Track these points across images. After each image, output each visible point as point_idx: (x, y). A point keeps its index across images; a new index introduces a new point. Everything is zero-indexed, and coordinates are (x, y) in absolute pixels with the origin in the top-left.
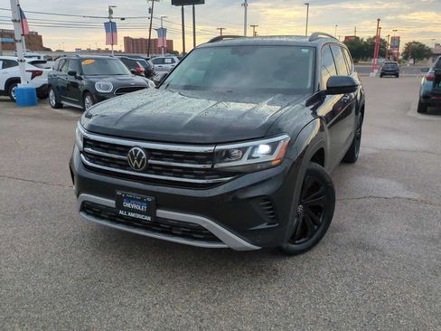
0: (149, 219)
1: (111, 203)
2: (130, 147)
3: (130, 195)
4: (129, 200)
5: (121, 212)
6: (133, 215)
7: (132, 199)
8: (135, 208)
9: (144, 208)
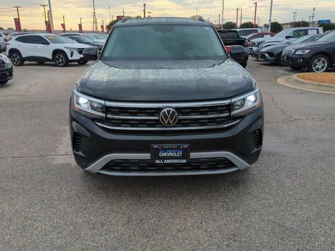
0: (185, 161)
1: (147, 156)
2: (160, 109)
3: (166, 146)
4: (165, 150)
5: (157, 162)
6: (169, 161)
7: (169, 149)
8: (171, 156)
9: (180, 154)
